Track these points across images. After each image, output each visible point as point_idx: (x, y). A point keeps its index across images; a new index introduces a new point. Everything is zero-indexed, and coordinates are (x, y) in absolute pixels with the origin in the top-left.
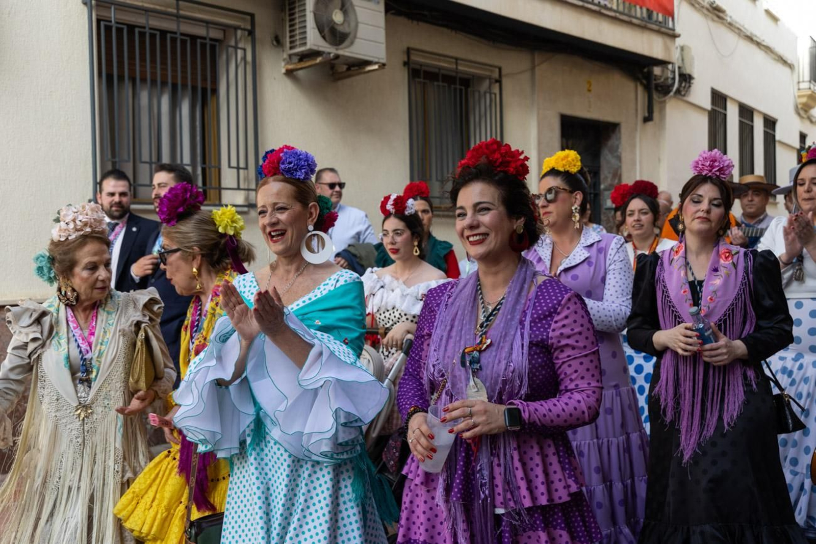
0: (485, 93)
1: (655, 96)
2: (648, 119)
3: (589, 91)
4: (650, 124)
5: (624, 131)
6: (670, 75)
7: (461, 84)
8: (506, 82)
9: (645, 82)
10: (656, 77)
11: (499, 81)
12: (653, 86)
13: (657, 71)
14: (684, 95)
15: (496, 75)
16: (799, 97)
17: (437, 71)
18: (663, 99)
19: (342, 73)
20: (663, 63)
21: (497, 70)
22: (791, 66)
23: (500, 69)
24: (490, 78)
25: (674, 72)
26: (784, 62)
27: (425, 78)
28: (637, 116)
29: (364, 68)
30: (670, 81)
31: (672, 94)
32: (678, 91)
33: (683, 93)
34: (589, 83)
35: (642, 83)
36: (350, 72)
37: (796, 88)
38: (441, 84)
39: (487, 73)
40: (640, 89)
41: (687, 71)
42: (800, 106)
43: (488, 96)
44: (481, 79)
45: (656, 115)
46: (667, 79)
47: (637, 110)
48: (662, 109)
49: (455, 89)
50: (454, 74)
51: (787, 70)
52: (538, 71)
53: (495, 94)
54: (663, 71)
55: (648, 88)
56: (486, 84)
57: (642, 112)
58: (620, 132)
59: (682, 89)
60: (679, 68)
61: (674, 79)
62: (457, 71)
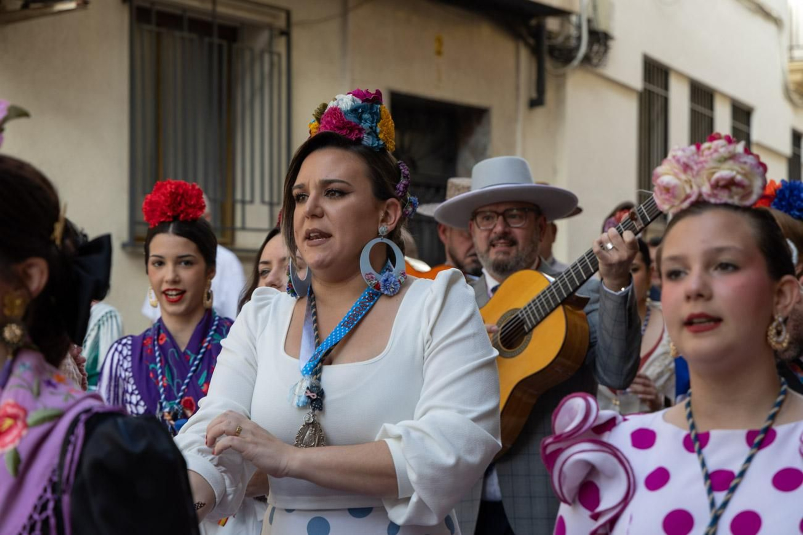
0: (262, 53)
1: (549, 64)
2: (536, 102)
3: (439, 53)
4: (539, 111)
5: (496, 121)
6: (573, 32)
7: (221, 36)
8: (297, 35)
9: (532, 41)
10: (551, 35)
11: (286, 33)
12: (545, 48)
13: (552, 24)
14: (597, 66)
15: (281, 23)
16: (792, 71)
17: (179, 12)
18: (561, 71)
19: (14, 11)
20: (562, 13)
21: (283, 16)
22: (777, 22)
23: (288, 14)
24: (270, 27)
25: (579, 27)
26: (766, 14)
27: (159, 25)
28: (517, 97)
29: (51, 6)
30: (573, 42)
31: (576, 63)
32: (587, 59)
33: (595, 61)
34: (439, 41)
35: (527, 44)
36: (27, 12)
37: (786, 56)
38: (186, 34)
39: (266, 19)
40: (524, 54)
41: (602, 26)
42: (792, 87)
43: (267, 58)
44: (255, 28)
45: (550, 95)
46: (568, 38)
47: (517, 88)
48: (560, 87)
49: (211, 45)
50: (210, 19)
51: (771, 28)
52: (352, 17)
53: (279, 55)
54: (562, 25)
55: (537, 52)
56: (264, 37)
57: (526, 91)
58: (489, 123)
59: (592, 55)
60: (589, 21)
61: (579, 38)
62: (214, 14)
